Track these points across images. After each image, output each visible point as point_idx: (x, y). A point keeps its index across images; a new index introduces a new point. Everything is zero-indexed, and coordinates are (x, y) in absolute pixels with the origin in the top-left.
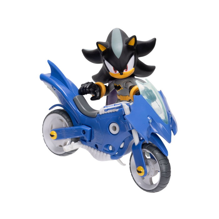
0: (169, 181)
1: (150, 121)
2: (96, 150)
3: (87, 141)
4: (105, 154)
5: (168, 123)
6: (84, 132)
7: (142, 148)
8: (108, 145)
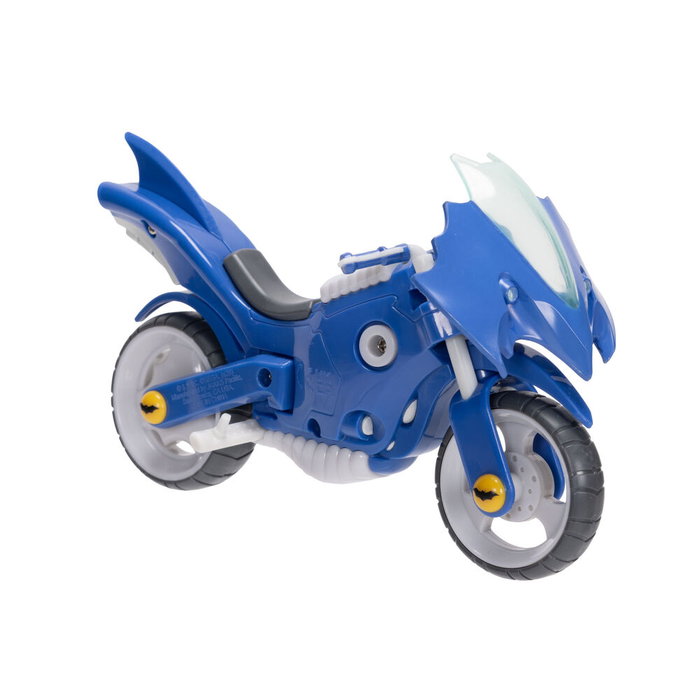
0: (597, 532)
1: (511, 296)
2: (312, 445)
3: (278, 415)
4: (347, 453)
5: (578, 306)
6: (266, 377)
7: (493, 407)
8: (358, 413)
